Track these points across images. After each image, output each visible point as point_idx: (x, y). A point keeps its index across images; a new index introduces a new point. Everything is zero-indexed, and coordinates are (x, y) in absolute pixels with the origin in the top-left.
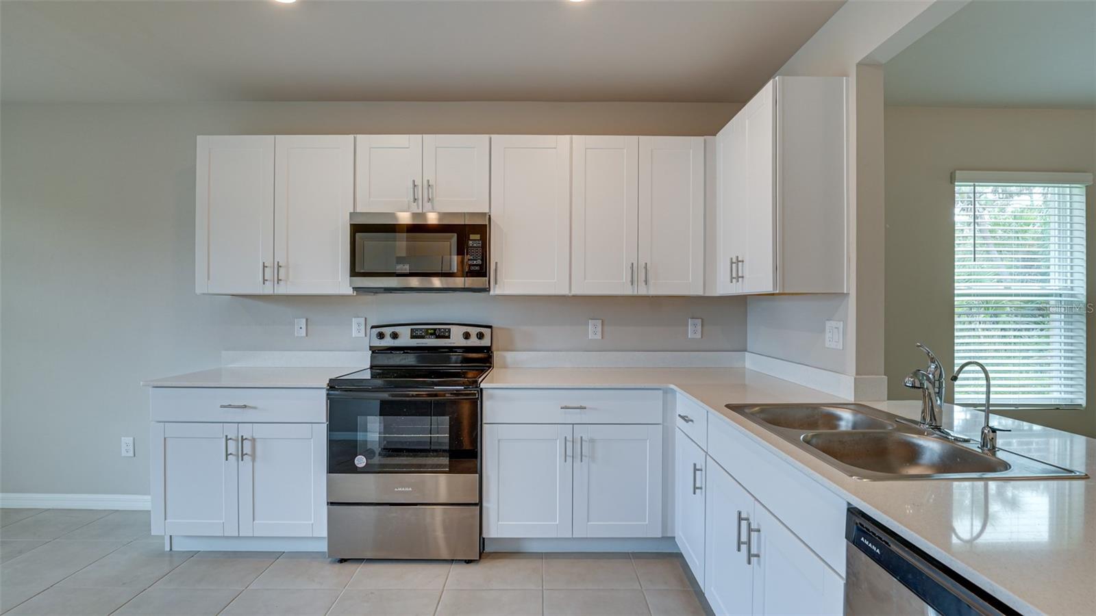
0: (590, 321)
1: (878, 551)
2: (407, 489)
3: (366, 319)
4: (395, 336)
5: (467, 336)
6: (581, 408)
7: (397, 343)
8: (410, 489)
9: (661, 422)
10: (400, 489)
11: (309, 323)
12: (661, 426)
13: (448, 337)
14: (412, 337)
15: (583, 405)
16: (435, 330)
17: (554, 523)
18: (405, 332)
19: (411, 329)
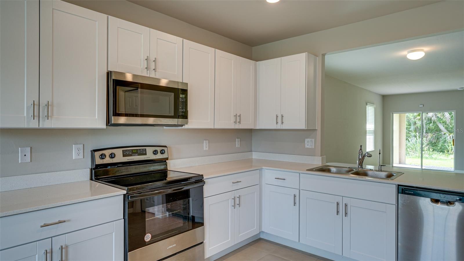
0: (204, 141)
1: (412, 193)
2: (173, 246)
3: (83, 145)
4: (112, 156)
5: (155, 152)
6: (238, 182)
7: (114, 161)
8: (175, 245)
9: (259, 183)
10: (170, 247)
11: (33, 150)
12: (259, 185)
13: (146, 154)
14: (124, 156)
15: (239, 181)
16: (137, 150)
17: (229, 240)
18: (119, 153)
19: (123, 150)
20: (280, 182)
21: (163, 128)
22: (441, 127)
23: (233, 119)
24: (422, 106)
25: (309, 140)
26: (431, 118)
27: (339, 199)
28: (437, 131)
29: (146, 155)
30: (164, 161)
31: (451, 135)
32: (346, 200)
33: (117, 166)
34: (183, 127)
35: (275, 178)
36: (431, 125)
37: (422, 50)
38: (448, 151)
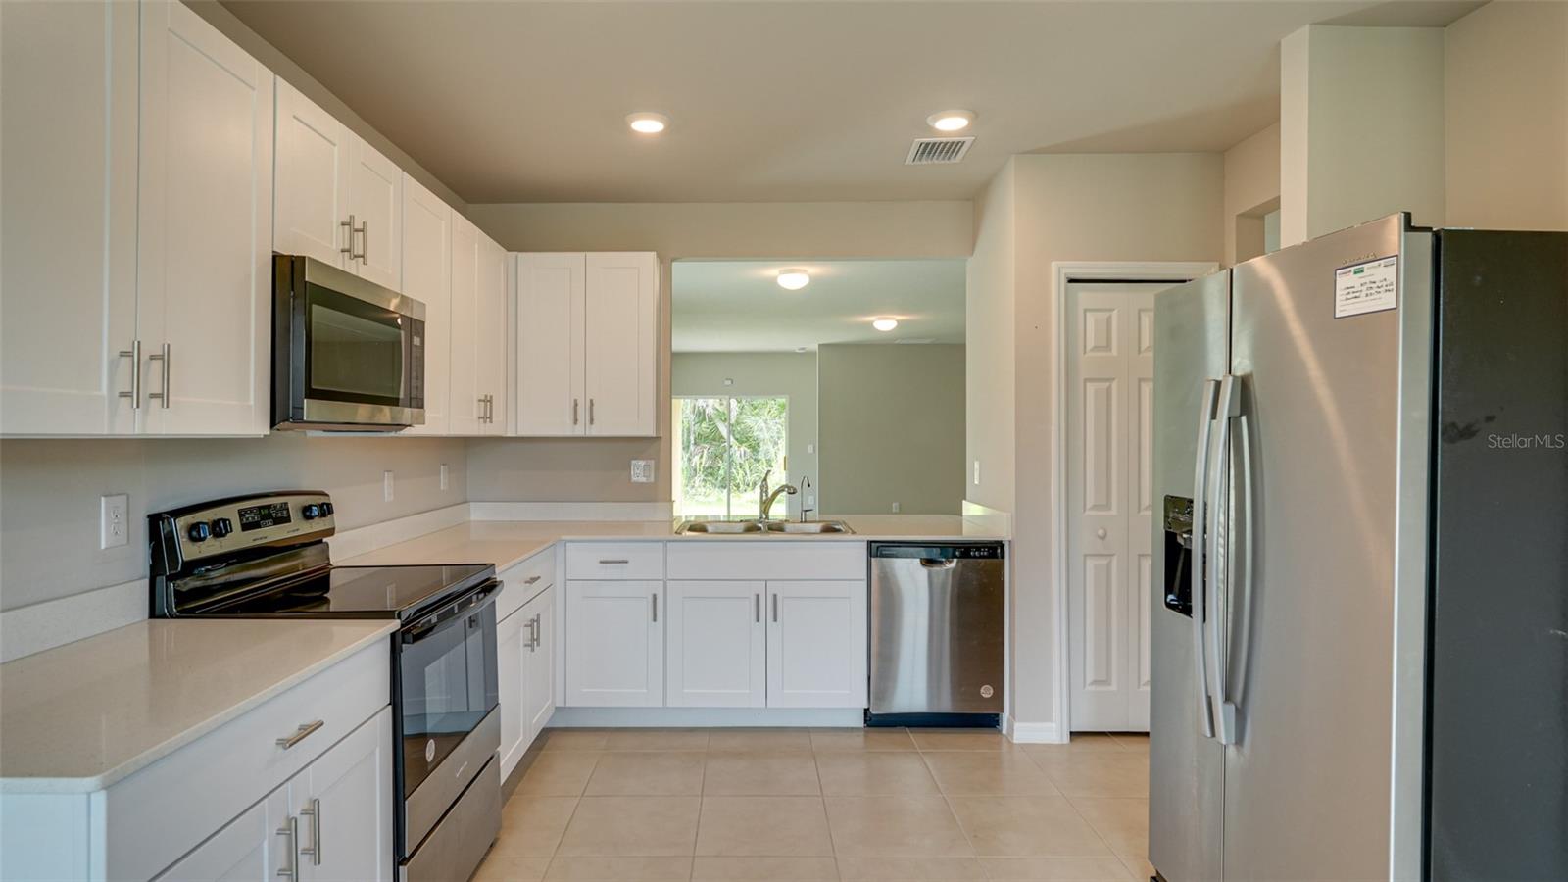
2: (465, 766)
4: (220, 529)
6: (533, 579)
7: (225, 545)
10: (460, 771)
14: (244, 528)
15: (535, 576)
16: (269, 508)
19: (240, 511)
20: (613, 571)
21: (305, 434)
22: (724, 430)
23: (477, 410)
24: (729, 383)
25: (642, 463)
26: (704, 411)
27: (760, 588)
28: (714, 440)
29: (290, 521)
30: (317, 541)
31: (742, 449)
32: (773, 588)
33: (225, 564)
34: (406, 432)
35: (601, 562)
36: (703, 425)
37: (805, 271)
38: (738, 486)
